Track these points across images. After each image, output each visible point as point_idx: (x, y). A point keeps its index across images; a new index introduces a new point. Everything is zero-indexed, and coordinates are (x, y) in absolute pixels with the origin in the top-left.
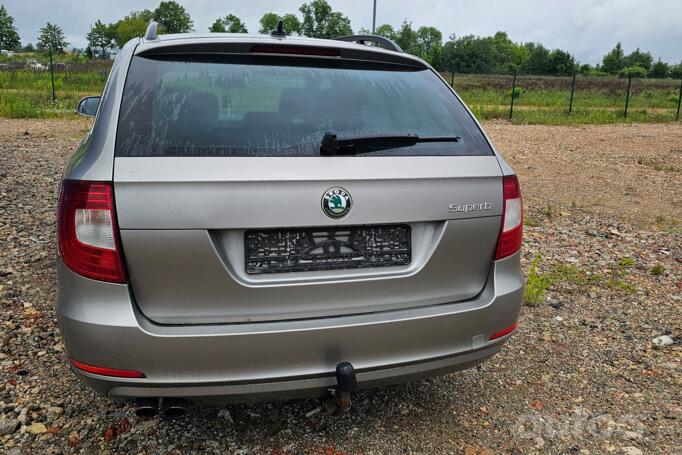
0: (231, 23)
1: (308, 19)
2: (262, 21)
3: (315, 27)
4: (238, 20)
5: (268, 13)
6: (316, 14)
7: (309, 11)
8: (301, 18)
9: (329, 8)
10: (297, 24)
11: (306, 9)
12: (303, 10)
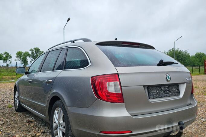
0: (6, 55)
1: (33, 53)
2: (16, 54)
3: (35, 55)
4: (8, 53)
5: (19, 51)
6: (35, 51)
7: (33, 51)
8: (30, 53)
9: (39, 49)
10: (29, 54)
11: (32, 50)
12: (31, 50)
